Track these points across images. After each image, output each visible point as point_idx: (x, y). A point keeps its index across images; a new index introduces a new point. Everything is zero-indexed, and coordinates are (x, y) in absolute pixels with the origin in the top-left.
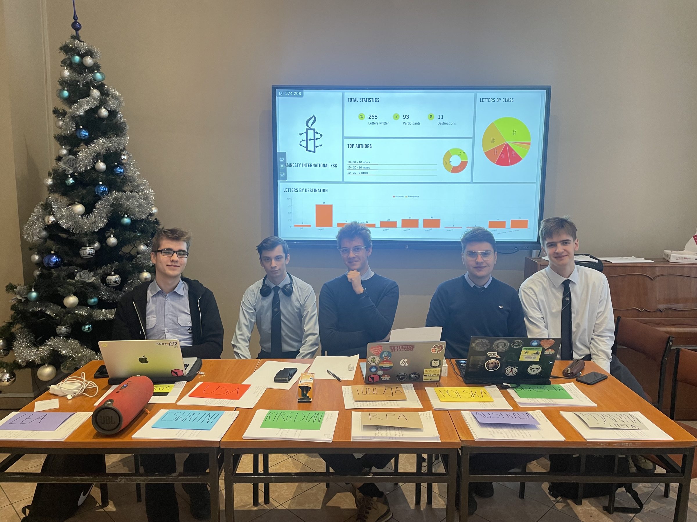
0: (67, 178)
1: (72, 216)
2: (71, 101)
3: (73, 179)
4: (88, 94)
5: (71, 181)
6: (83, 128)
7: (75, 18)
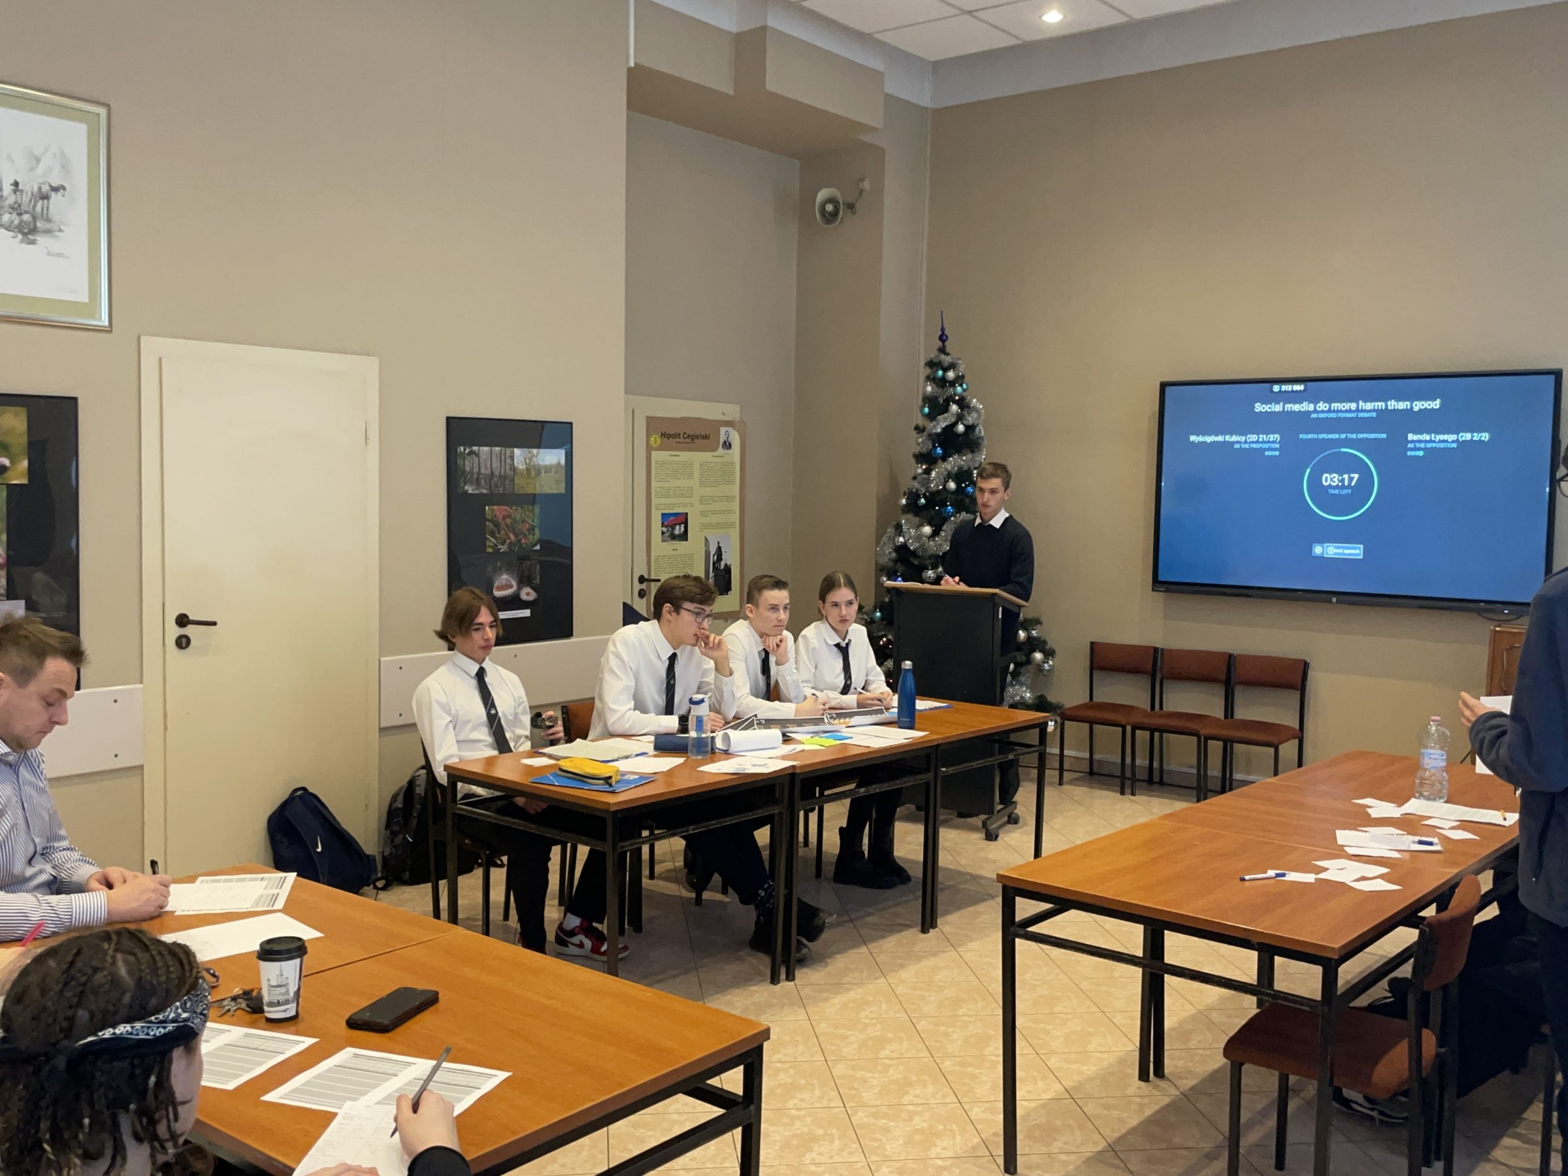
0: (919, 497)
1: (919, 537)
2: (931, 417)
3: (925, 499)
4: (945, 409)
5: (923, 501)
6: (939, 446)
7: (943, 329)
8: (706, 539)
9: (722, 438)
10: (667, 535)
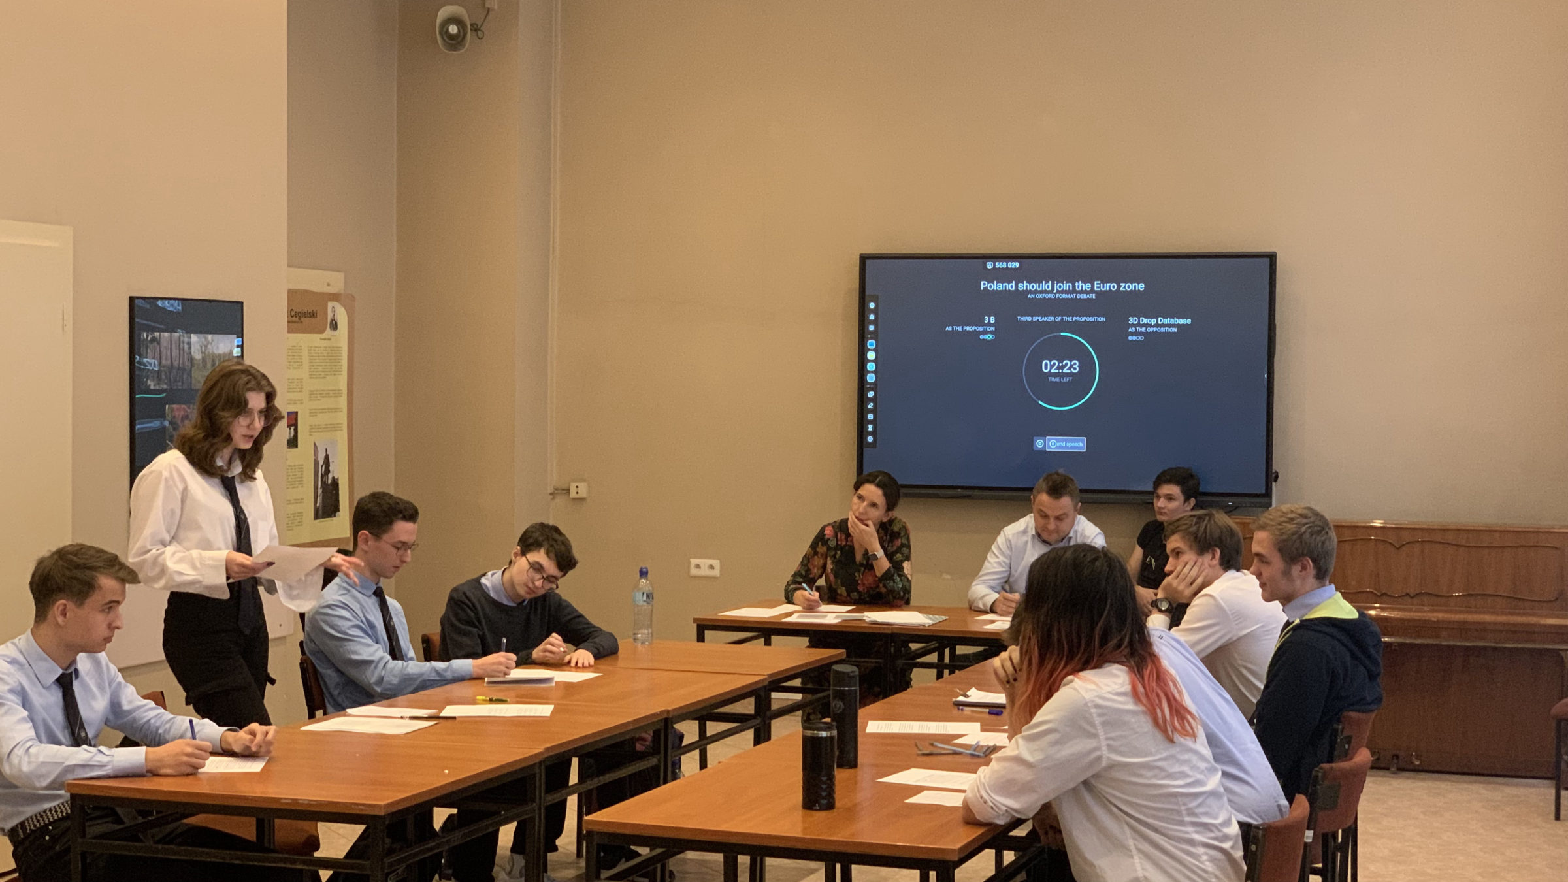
9: (329, 316)
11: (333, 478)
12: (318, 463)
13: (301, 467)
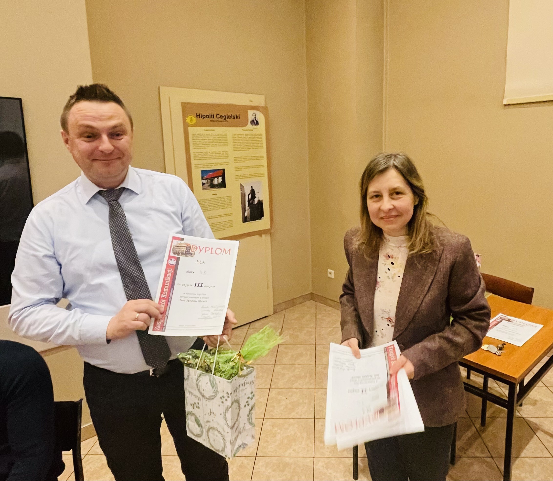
8: (241, 185)
9: (251, 118)
10: (207, 185)
11: (259, 200)
12: (245, 194)
13: (230, 197)
